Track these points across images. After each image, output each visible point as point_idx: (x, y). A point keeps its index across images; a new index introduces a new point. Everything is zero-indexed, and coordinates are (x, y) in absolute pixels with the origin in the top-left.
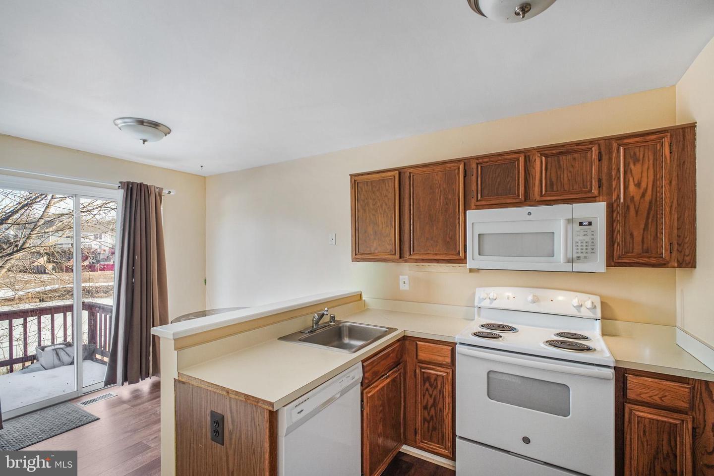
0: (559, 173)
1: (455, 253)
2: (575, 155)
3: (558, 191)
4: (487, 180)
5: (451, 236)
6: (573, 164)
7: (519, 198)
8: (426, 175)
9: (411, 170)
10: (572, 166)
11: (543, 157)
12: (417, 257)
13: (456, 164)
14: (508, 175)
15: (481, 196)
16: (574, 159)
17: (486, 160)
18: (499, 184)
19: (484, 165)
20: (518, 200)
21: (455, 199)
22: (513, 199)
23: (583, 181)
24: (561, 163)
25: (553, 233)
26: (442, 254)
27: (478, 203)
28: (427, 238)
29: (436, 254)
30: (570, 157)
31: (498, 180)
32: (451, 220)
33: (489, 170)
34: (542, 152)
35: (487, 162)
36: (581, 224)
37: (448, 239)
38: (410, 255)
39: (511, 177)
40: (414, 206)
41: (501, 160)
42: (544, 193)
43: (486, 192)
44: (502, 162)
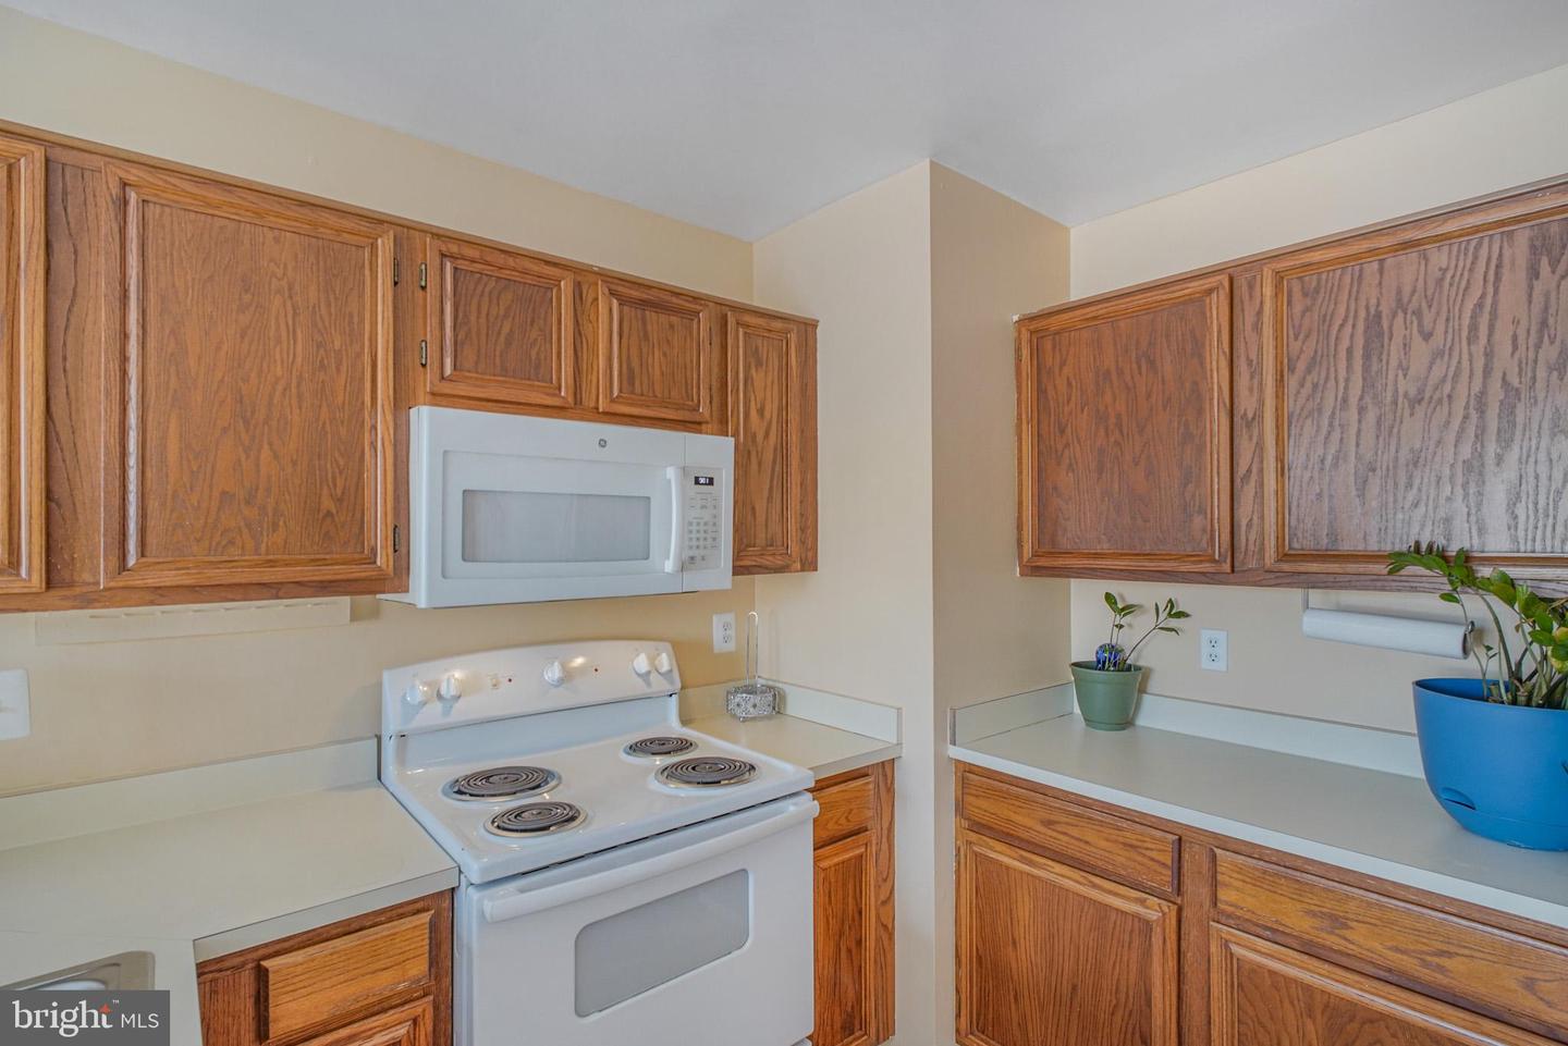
0: (645, 350)
1: (357, 556)
2: (674, 319)
3: (642, 395)
4: (473, 318)
5: (339, 492)
6: (670, 338)
7: (559, 395)
8: (219, 223)
9: (133, 175)
10: (668, 341)
11: (615, 301)
12: (169, 578)
13: (364, 227)
14: (533, 322)
15: (455, 367)
16: (672, 326)
17: (469, 252)
18: (508, 343)
19: (462, 264)
20: (556, 399)
21: (359, 355)
22: (548, 394)
23: (686, 382)
24: (649, 327)
25: (649, 498)
26: (297, 563)
27: (447, 388)
28: (224, 493)
29: (272, 563)
30: (663, 318)
31: (506, 330)
32: (343, 431)
33: (480, 288)
34: (613, 287)
35: (473, 261)
36: (697, 481)
37: (327, 504)
38: (123, 566)
39: (541, 330)
40: (152, 344)
41: (514, 270)
42: (616, 394)
43: (469, 354)
44: (516, 276)
